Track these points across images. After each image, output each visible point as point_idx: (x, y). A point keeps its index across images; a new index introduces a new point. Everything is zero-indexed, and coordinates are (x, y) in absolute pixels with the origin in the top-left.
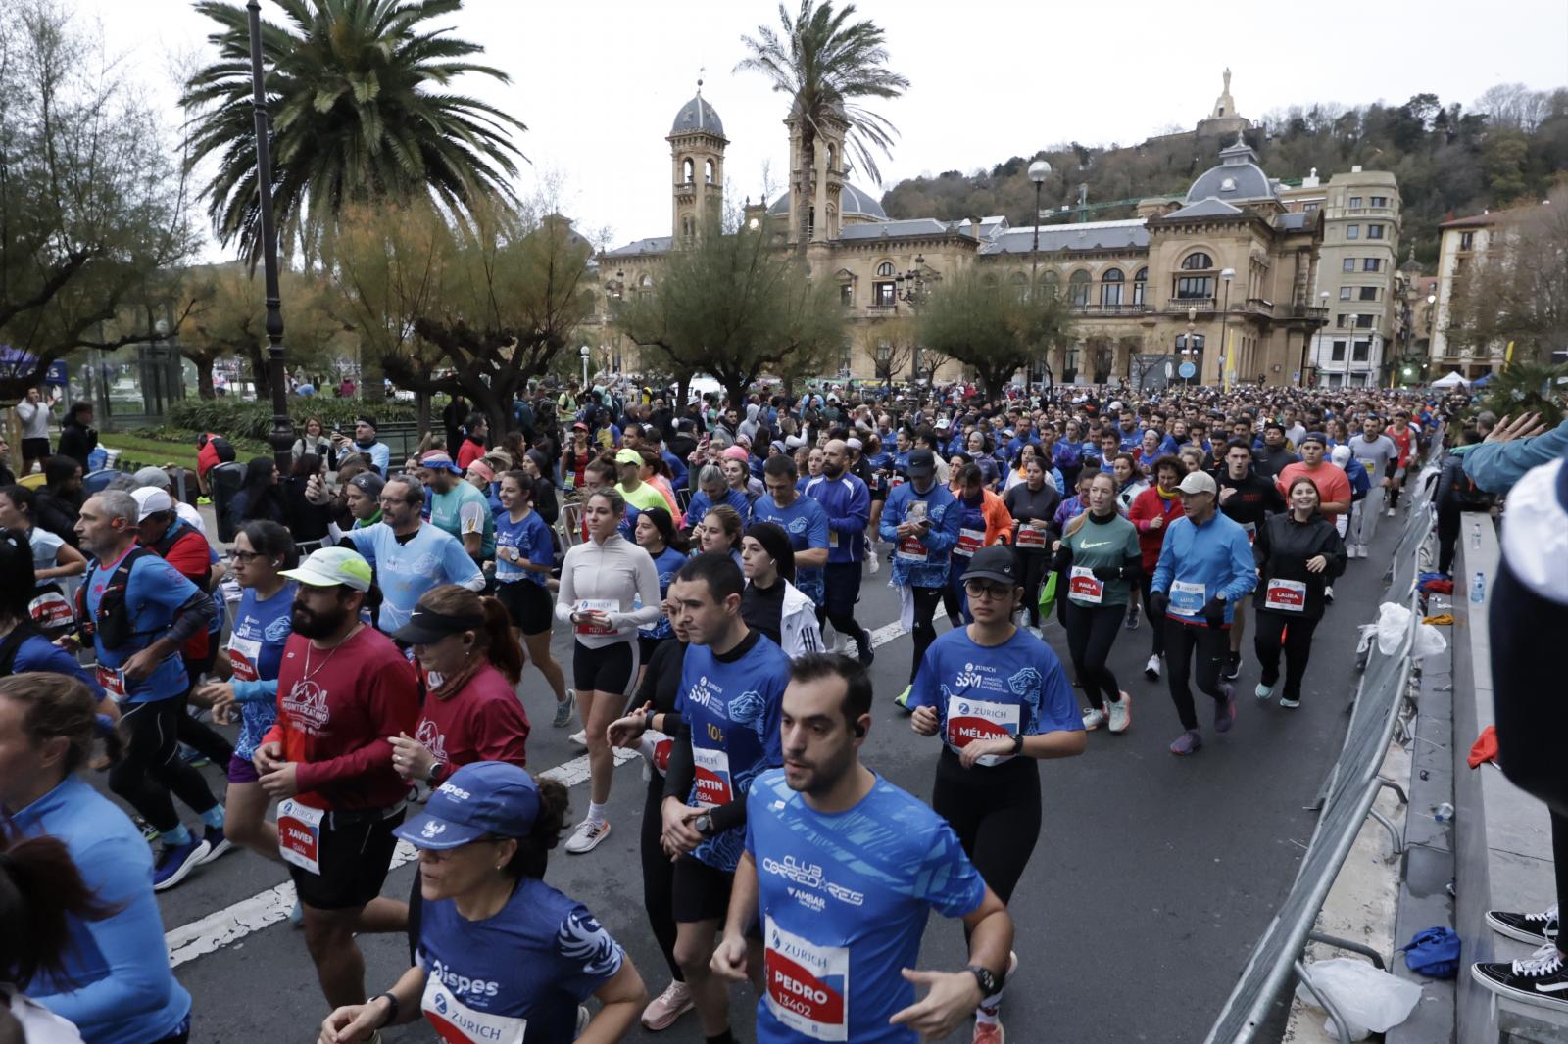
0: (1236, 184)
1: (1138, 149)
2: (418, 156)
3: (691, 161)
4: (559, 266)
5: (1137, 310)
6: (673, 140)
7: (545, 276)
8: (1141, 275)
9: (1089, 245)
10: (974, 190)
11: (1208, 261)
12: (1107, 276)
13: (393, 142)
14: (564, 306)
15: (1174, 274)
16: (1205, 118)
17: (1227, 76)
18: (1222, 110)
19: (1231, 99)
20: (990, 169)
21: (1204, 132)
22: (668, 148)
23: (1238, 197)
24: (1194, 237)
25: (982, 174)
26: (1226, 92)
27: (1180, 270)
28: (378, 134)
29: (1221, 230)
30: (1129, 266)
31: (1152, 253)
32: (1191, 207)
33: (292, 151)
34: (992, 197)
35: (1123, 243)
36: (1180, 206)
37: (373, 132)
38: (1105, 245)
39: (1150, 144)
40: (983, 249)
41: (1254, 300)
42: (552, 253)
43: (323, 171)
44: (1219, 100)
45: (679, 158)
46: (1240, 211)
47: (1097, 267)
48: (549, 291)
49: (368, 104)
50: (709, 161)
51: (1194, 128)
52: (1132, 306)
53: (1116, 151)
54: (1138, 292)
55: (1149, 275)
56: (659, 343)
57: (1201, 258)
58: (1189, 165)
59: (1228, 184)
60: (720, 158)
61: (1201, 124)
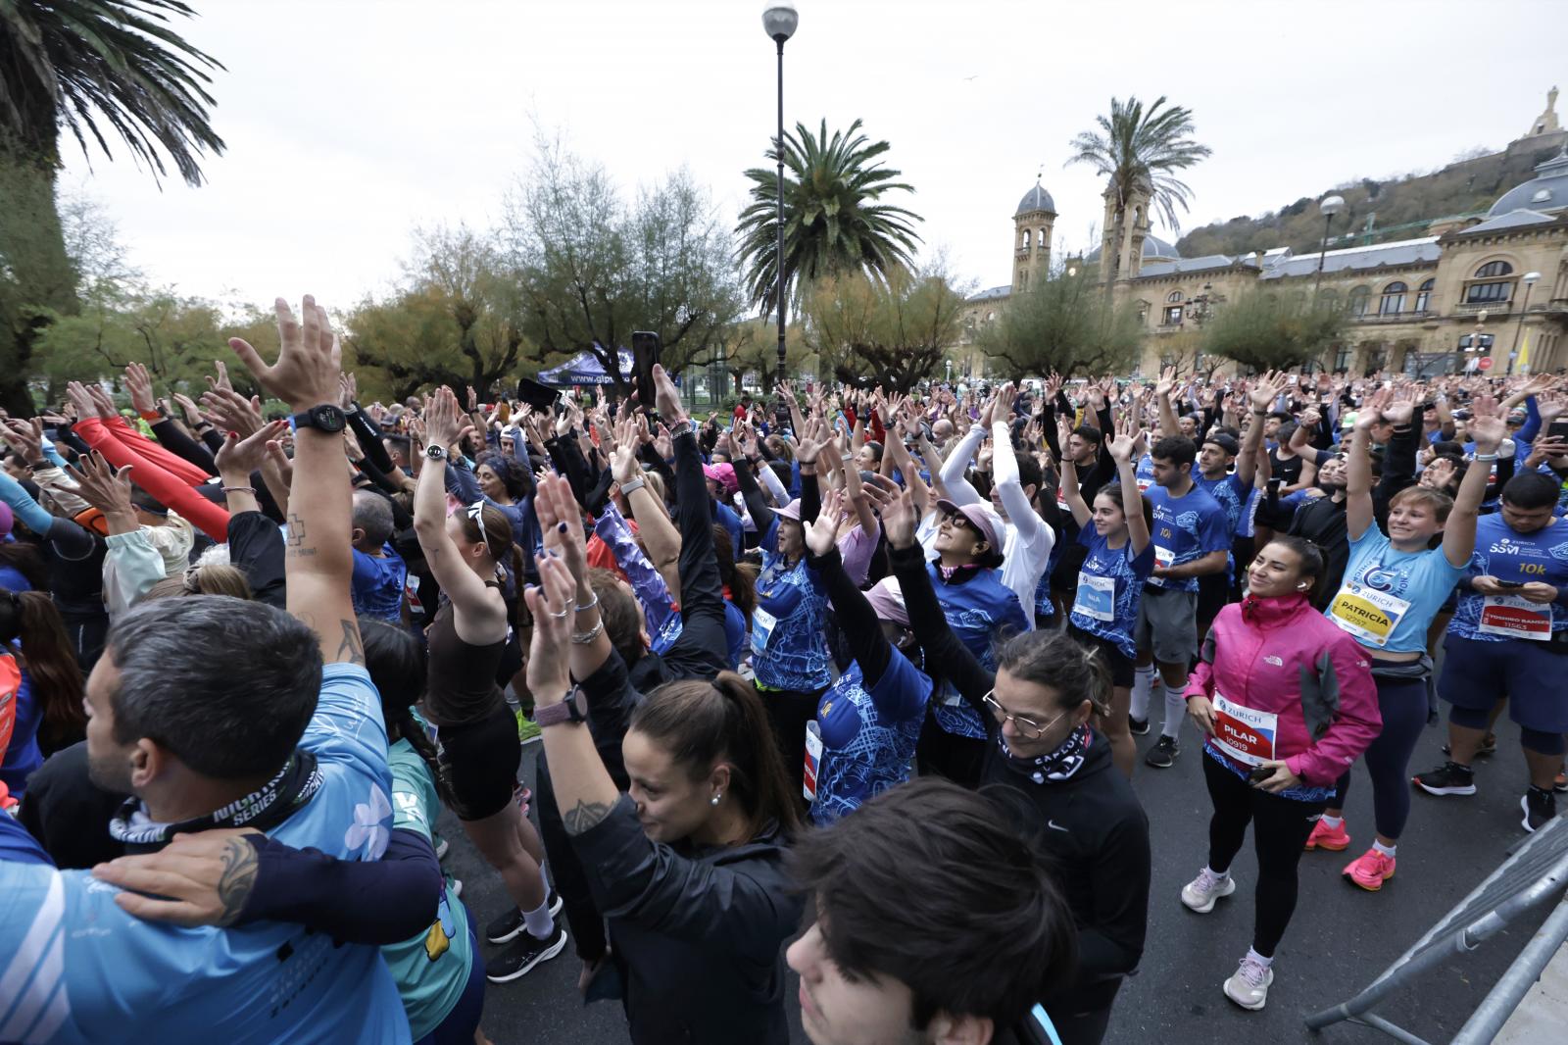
0: (1552, 194)
1: (1435, 176)
2: (859, 246)
3: (1029, 231)
4: (944, 306)
5: (1417, 316)
6: (1017, 218)
7: (934, 313)
8: (1427, 286)
9: (1373, 263)
10: (1259, 230)
11: (1507, 268)
12: (1389, 290)
13: (844, 238)
14: (944, 332)
15: (1465, 282)
16: (1519, 136)
17: (1553, 95)
18: (1541, 128)
19: (1556, 115)
20: (1277, 210)
21: (1516, 151)
22: (1013, 224)
23: (1552, 206)
24: (1495, 247)
25: (1269, 216)
26: (1550, 111)
27: (1473, 278)
28: (836, 234)
29: (1527, 239)
30: (1414, 279)
31: (1442, 266)
32: (1492, 222)
33: (791, 251)
34: (1277, 233)
35: (1411, 259)
36: (1479, 222)
37: (833, 232)
38: (1389, 262)
39: (1449, 171)
40: (1265, 275)
41: (1560, 300)
42: (940, 299)
43: (805, 261)
44: (1539, 119)
45: (1020, 230)
46: (1554, 218)
47: (1379, 282)
48: (936, 322)
49: (833, 216)
50: (1043, 230)
51: (1504, 148)
52: (1414, 313)
53: (1411, 180)
54: (1422, 301)
55: (1436, 285)
56: (1004, 355)
57: (1499, 267)
58: (1493, 184)
59: (1542, 195)
60: (1050, 227)
61: (1513, 145)
